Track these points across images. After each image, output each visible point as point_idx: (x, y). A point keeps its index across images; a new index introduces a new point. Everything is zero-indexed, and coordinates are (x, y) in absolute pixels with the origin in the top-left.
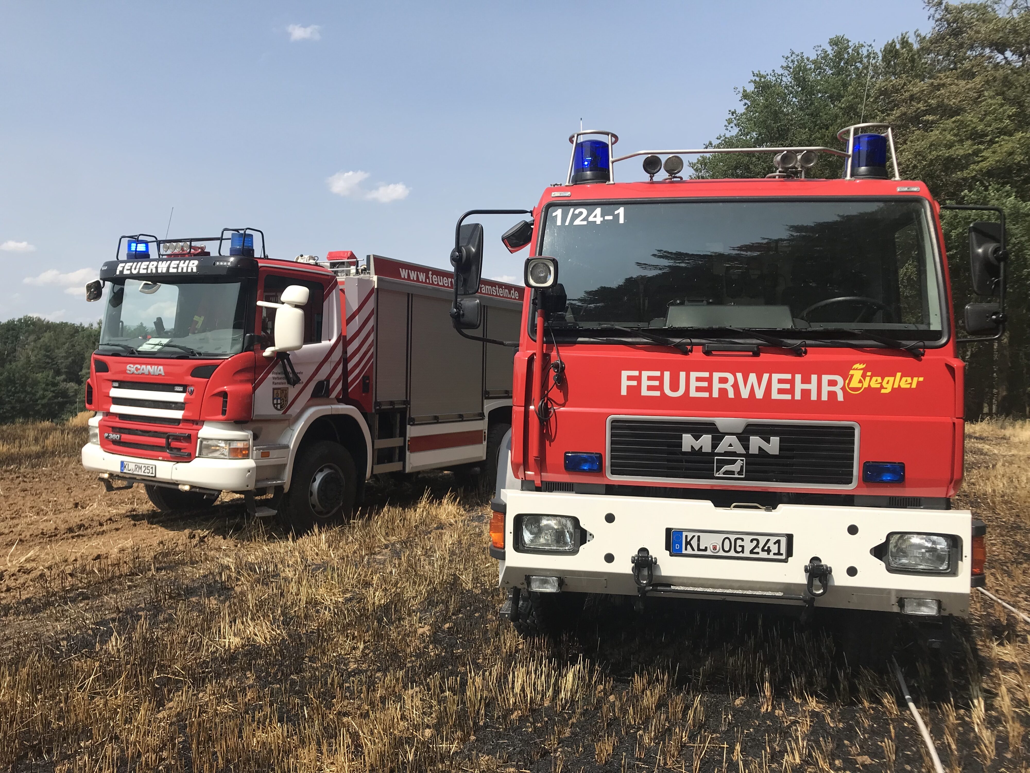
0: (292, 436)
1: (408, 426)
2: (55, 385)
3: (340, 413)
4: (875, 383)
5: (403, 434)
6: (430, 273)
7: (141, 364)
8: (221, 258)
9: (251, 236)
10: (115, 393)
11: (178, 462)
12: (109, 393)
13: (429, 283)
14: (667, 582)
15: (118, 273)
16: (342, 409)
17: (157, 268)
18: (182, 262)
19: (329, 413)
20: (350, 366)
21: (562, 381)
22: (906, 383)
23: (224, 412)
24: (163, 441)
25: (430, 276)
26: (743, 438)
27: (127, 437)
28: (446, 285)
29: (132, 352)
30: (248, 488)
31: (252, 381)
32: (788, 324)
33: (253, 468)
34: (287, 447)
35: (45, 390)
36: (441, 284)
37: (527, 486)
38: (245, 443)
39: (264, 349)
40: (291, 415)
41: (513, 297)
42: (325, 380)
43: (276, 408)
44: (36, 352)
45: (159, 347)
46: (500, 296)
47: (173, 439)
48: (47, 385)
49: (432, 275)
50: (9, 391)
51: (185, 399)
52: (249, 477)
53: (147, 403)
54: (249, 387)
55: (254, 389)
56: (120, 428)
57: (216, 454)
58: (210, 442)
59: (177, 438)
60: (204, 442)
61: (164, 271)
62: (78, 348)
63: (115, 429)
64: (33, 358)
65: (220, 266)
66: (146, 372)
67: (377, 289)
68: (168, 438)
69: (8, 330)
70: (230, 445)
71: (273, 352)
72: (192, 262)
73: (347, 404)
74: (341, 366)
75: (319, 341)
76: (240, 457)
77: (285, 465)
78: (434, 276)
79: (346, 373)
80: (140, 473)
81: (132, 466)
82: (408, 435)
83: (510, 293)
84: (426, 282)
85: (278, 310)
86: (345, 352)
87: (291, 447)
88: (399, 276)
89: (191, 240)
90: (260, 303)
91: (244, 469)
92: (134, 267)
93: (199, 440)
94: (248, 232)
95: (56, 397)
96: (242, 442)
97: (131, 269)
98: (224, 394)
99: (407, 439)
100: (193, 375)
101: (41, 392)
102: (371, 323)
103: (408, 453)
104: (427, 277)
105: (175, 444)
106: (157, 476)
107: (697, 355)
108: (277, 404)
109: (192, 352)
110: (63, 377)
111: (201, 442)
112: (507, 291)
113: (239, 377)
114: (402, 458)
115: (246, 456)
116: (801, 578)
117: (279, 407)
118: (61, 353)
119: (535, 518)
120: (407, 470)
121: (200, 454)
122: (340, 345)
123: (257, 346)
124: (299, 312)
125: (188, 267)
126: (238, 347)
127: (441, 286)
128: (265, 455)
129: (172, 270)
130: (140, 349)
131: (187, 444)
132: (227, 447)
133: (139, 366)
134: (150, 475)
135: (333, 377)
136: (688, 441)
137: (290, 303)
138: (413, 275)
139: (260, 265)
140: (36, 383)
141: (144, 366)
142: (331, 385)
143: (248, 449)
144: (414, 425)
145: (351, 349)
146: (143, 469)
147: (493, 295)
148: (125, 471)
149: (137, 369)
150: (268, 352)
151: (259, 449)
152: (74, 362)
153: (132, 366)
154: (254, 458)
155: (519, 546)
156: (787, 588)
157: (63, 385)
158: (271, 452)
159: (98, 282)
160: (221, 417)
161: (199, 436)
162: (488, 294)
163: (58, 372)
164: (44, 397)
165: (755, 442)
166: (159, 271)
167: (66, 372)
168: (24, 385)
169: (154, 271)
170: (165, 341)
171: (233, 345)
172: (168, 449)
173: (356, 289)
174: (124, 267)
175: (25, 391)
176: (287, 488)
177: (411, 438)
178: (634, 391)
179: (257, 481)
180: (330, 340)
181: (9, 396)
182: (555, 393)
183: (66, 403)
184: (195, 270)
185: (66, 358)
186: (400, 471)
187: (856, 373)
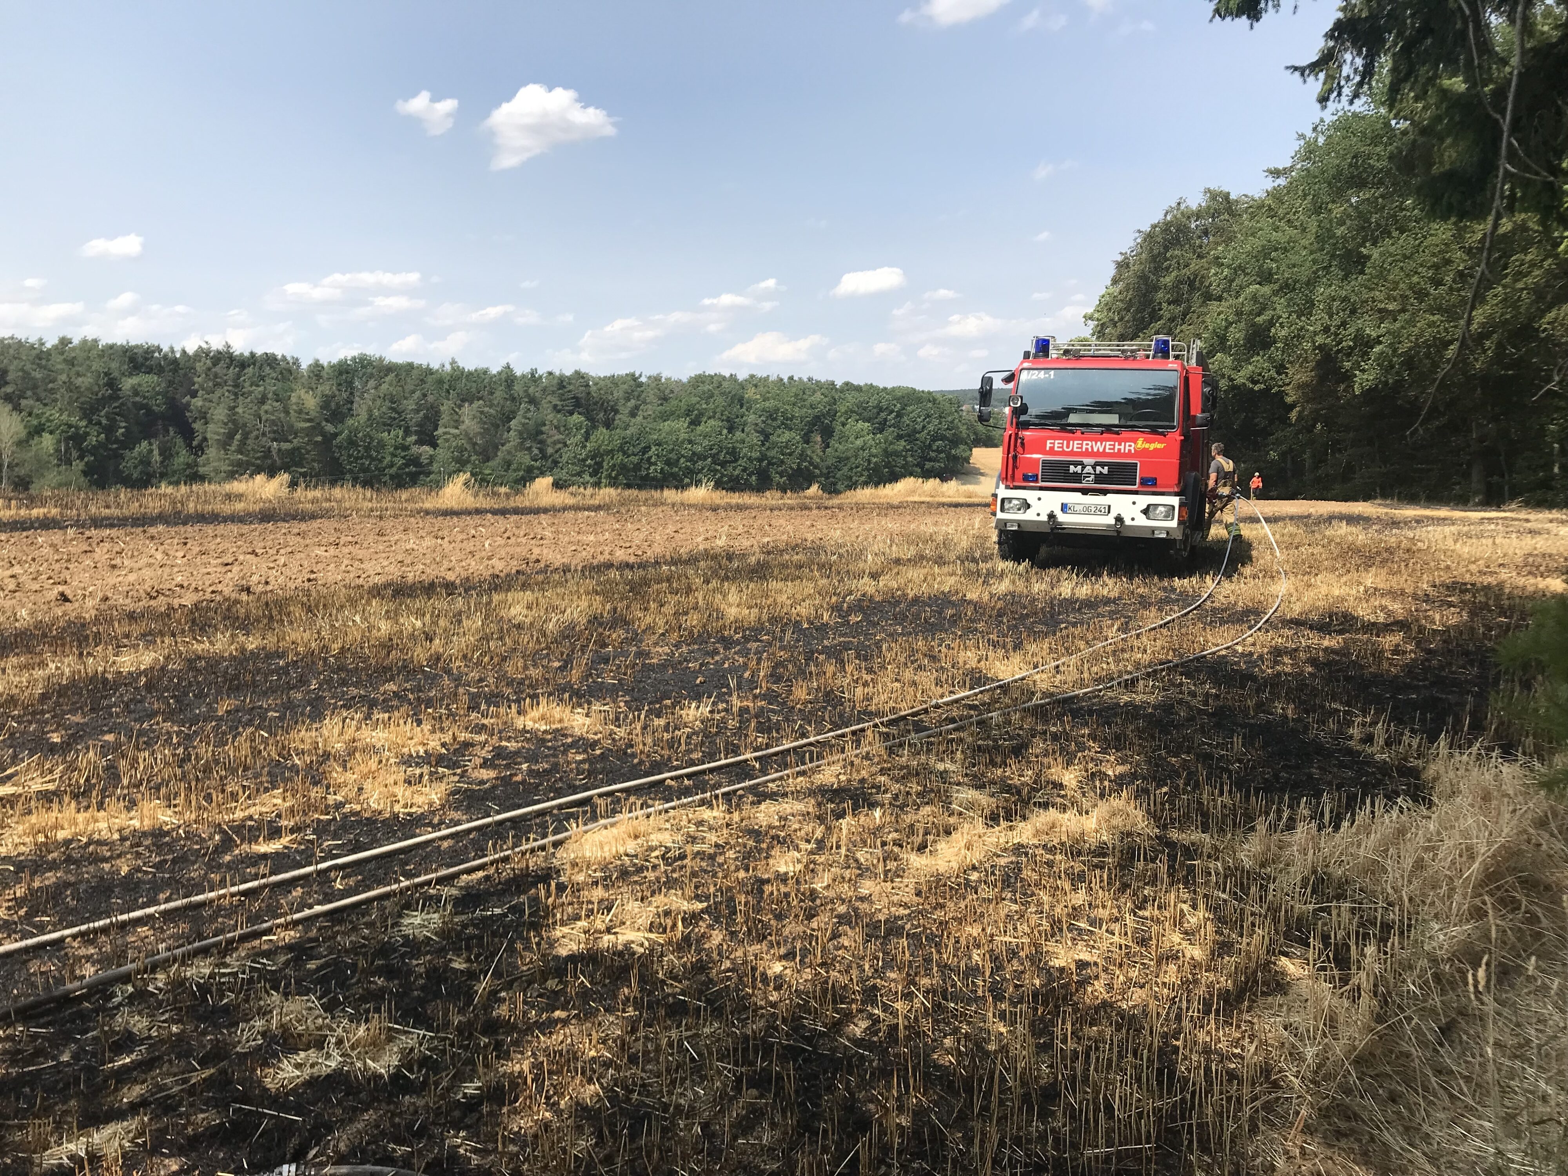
2: (405, 448)
4: (1147, 446)
14: (1061, 524)
21: (1023, 444)
22: (1160, 446)
26: (1094, 468)
32: (1117, 422)
35: (394, 455)
37: (1007, 487)
44: (378, 402)
48: (396, 448)
50: (350, 456)
62: (430, 398)
64: (376, 413)
69: (341, 374)
95: (407, 465)
101: (388, 459)
107: (1078, 434)
110: (414, 438)
116: (1113, 522)
118: (410, 405)
119: (1010, 500)
136: (1072, 469)
140: (382, 445)
152: (426, 417)
155: (1002, 510)
156: (1109, 526)
157: (415, 449)
163: (407, 432)
164: (392, 465)
165: (1099, 469)
167: (416, 432)
168: (367, 448)
175: (370, 456)
178: (1052, 448)
181: (350, 463)
182: (1020, 449)
183: (420, 473)
185: (417, 411)
187: (1140, 442)
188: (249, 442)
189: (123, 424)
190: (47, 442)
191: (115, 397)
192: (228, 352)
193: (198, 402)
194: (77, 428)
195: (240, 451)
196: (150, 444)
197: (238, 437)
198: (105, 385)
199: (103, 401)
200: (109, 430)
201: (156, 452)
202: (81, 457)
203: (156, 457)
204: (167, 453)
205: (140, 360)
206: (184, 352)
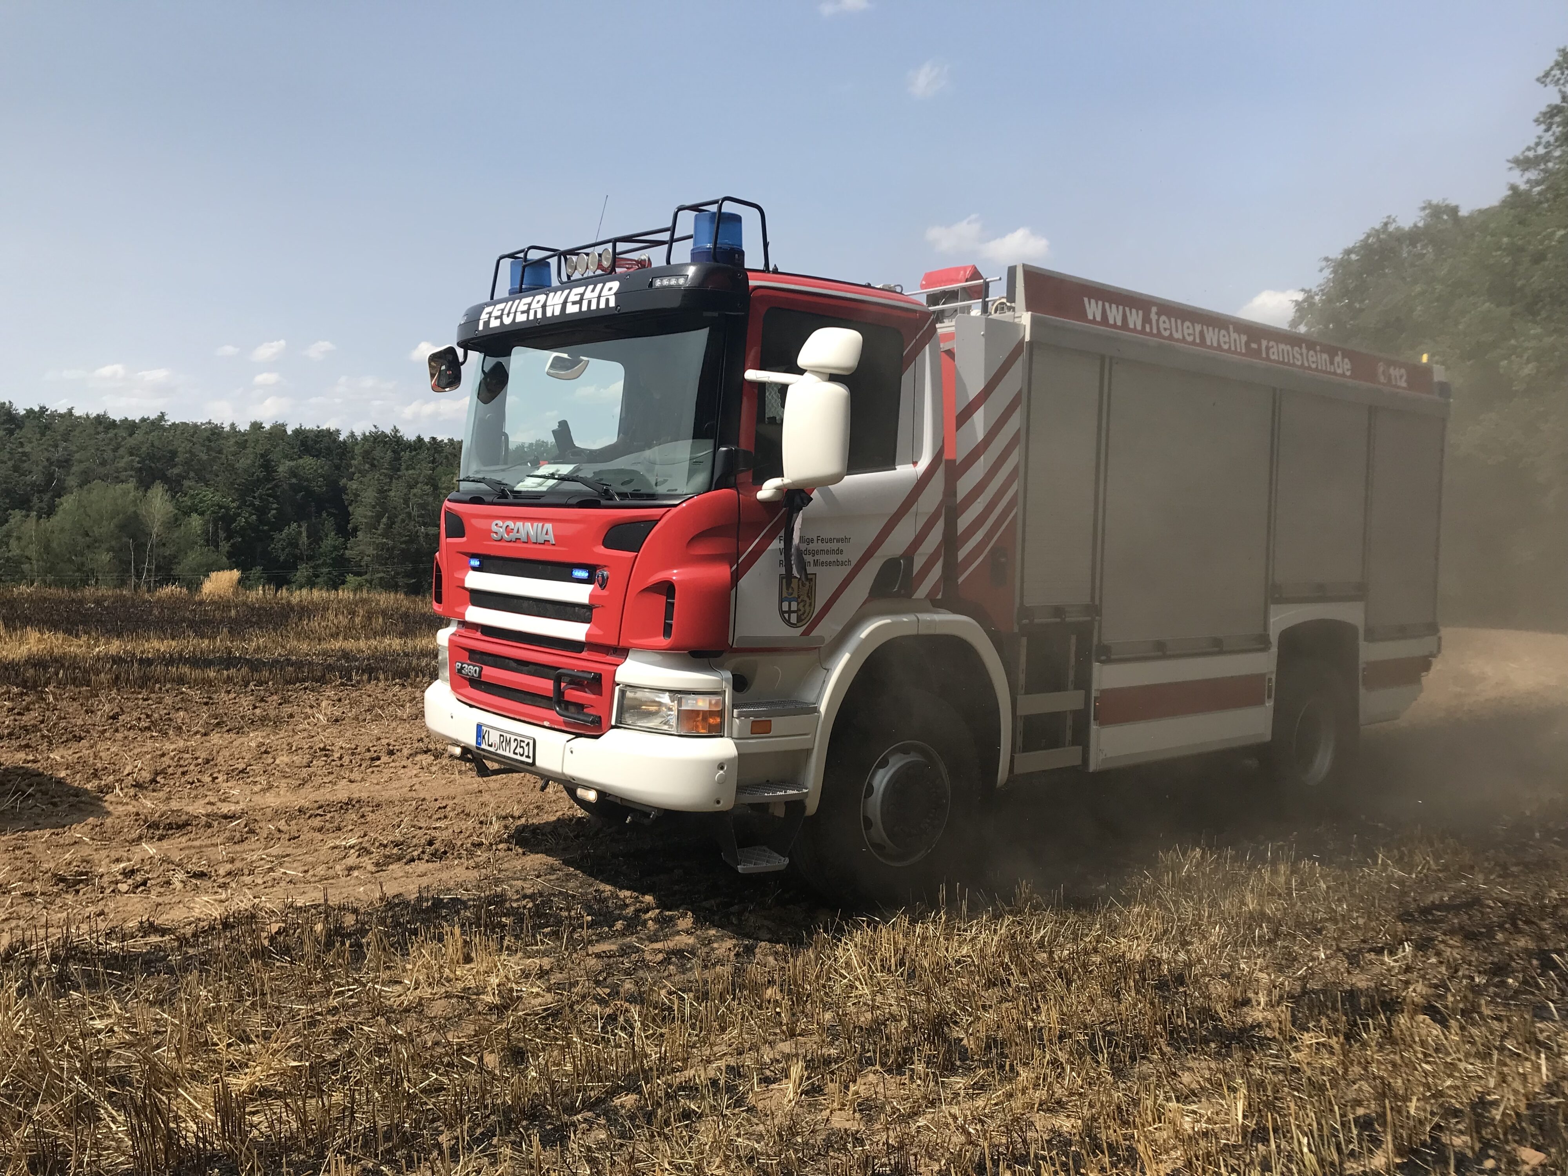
0: (824, 683)
1: (1096, 665)
3: (939, 631)
5: (1084, 682)
6: (1154, 309)
7: (515, 518)
8: (670, 270)
9: (736, 219)
10: (476, 580)
11: (578, 736)
12: (463, 581)
13: (1151, 334)
15: (481, 328)
16: (941, 622)
17: (544, 307)
18: (591, 287)
19: (913, 631)
20: (964, 522)
23: (667, 631)
24: (546, 685)
25: (1154, 317)
27: (491, 673)
28: (1190, 339)
29: (503, 495)
30: (719, 807)
31: (731, 558)
33: (730, 761)
34: (816, 710)
36: (1177, 336)
38: (714, 699)
39: (758, 483)
40: (822, 639)
41: (1339, 371)
42: (902, 556)
43: (788, 622)
45: (551, 482)
46: (1309, 368)
47: (569, 683)
49: (1159, 314)
51: (591, 596)
52: (722, 782)
53: (525, 604)
54: (721, 572)
55: (736, 577)
56: (483, 653)
57: (654, 723)
58: (639, 694)
59: (577, 682)
60: (629, 694)
61: (557, 313)
63: (476, 656)
65: (663, 288)
66: (523, 535)
67: (1031, 343)
68: (558, 680)
70: (680, 704)
71: (778, 489)
72: (608, 285)
73: (955, 612)
74: (940, 525)
75: (889, 463)
76: (703, 732)
77: (808, 752)
78: (1163, 318)
79: (951, 542)
80: (507, 754)
81: (494, 737)
82: (1095, 686)
83: (1332, 363)
84: (1143, 331)
85: (790, 390)
86: (950, 490)
87: (823, 708)
88: (1082, 315)
89: (615, 241)
90: (751, 375)
91: (712, 762)
92: (506, 312)
93: (617, 688)
94: (729, 208)
96: (707, 698)
97: (500, 317)
98: (667, 589)
99: (1094, 694)
100: (608, 543)
102: (1015, 422)
103: (1094, 727)
104: (1146, 320)
105: (573, 695)
106: (538, 763)
108: (790, 612)
109: (607, 491)
111: (623, 693)
112: (1325, 356)
113: (700, 550)
114: (1081, 738)
115: (716, 732)
117: (794, 618)
120: (1092, 768)
121: (619, 719)
122: (940, 474)
123: (745, 477)
124: (838, 391)
125: (599, 297)
126: (701, 479)
127: (1177, 340)
128: (760, 728)
129: (571, 309)
130: (519, 487)
131: (593, 696)
132: (675, 708)
133: (511, 524)
134: (524, 759)
135: (921, 550)
137: (818, 371)
138: (1115, 314)
139: (752, 283)
141: (519, 524)
142: (916, 568)
143: (721, 714)
144: (1109, 661)
145: (965, 485)
146: (513, 745)
147: (1294, 365)
148: (484, 746)
149: (508, 530)
150: (768, 490)
151: (747, 715)
153: (500, 523)
154: (735, 735)
158: (775, 721)
159: (451, 351)
160: (663, 641)
161: (618, 679)
162: (1283, 363)
166: (549, 314)
169: (539, 316)
170: (565, 469)
171: (691, 474)
172: (559, 703)
173: (981, 344)
174: (490, 313)
176: (812, 806)
177: (1103, 691)
179: (741, 788)
180: (915, 463)
184: (612, 304)
186: (1074, 767)
188: (396, 526)
189: (275, 506)
190: (196, 522)
191: (269, 478)
192: (395, 436)
193: (354, 485)
194: (228, 509)
195: (384, 535)
196: (300, 526)
197: (384, 520)
198: (261, 466)
199: (259, 482)
200: (262, 512)
201: (304, 534)
202: (228, 539)
203: (304, 539)
204: (315, 537)
205: (310, 443)
206: (352, 435)
